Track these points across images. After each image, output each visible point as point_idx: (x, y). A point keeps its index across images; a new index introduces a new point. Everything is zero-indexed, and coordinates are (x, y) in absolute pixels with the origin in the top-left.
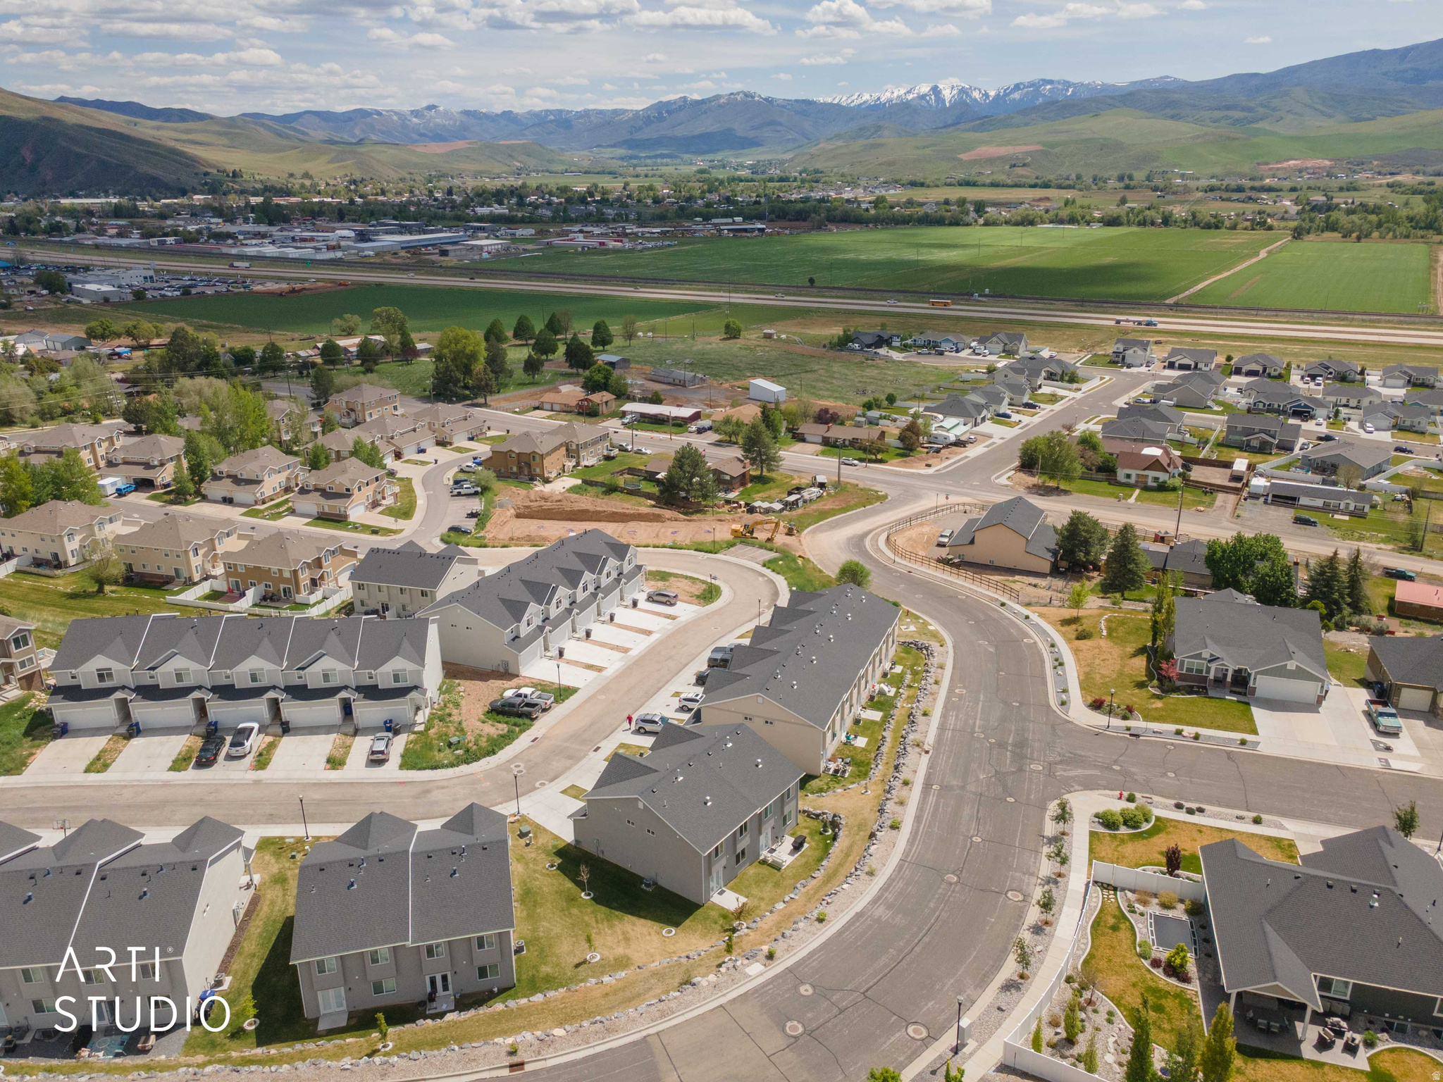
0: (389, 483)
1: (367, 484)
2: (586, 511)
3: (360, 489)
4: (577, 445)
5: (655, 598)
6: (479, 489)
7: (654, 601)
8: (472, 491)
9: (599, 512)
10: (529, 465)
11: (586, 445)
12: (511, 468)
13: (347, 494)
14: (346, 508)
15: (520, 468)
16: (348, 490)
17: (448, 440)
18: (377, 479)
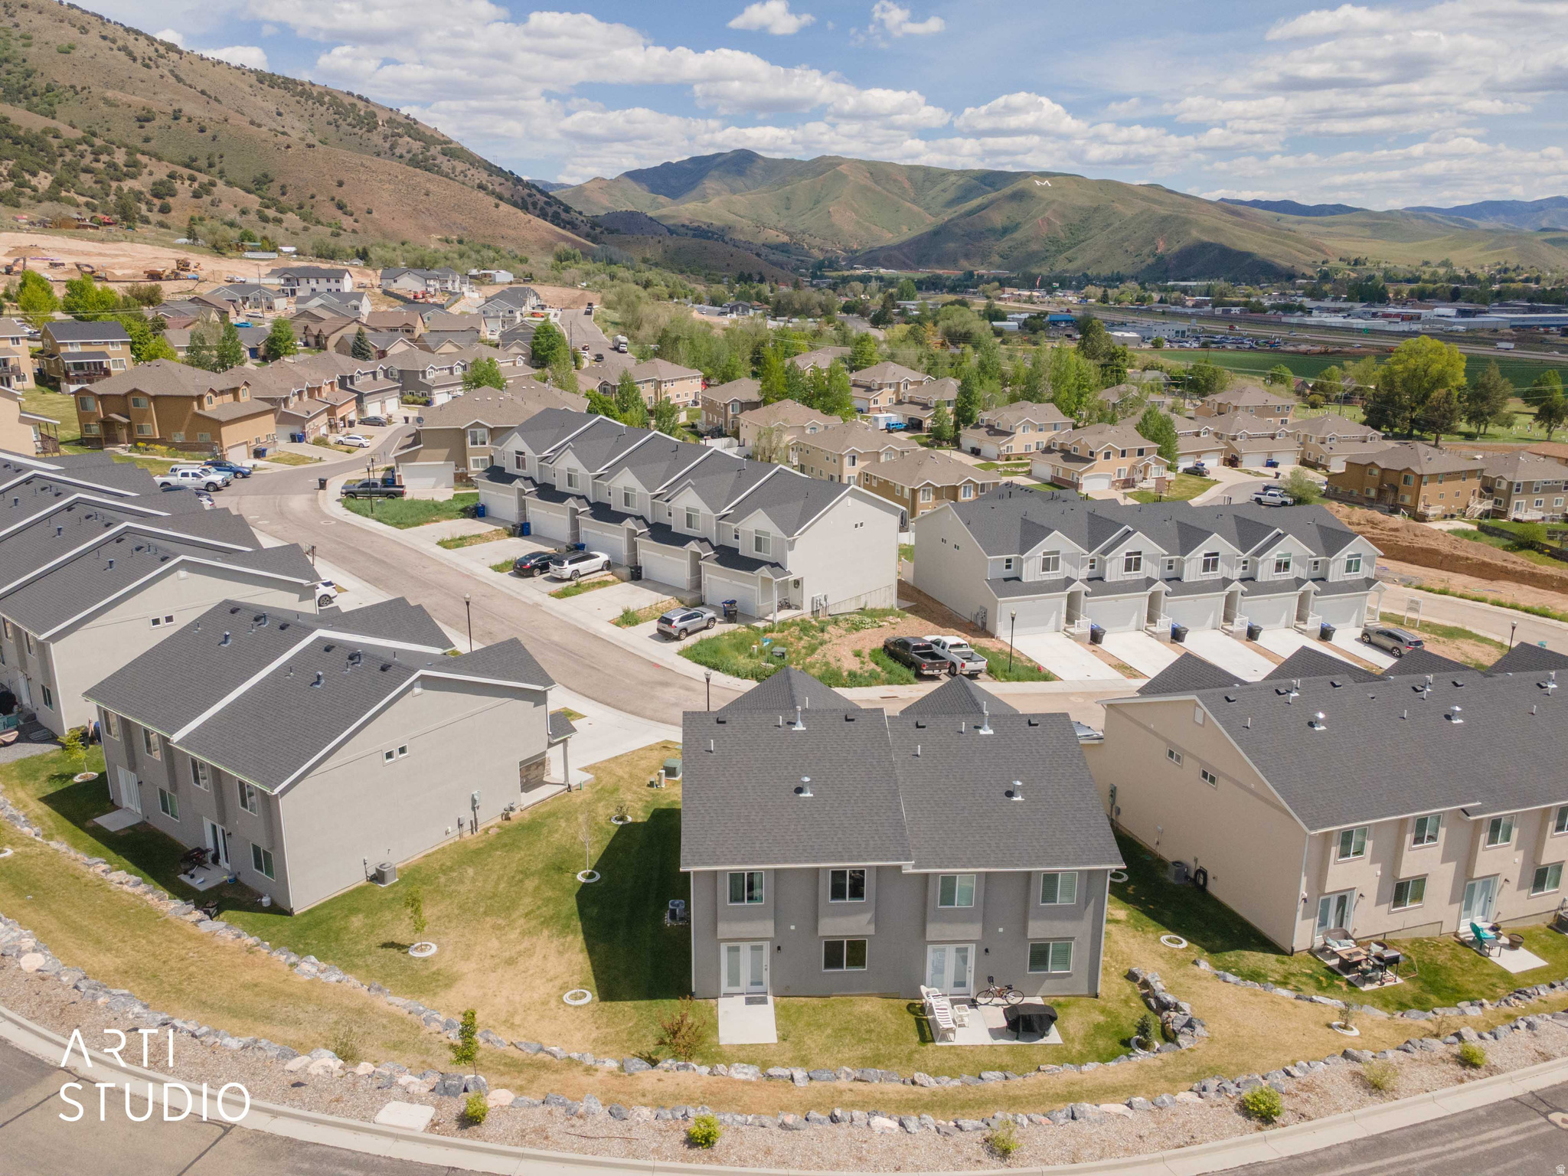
0: (1157, 462)
1: (1123, 454)
2: (1435, 552)
3: (1107, 456)
4: (1511, 484)
5: (1374, 639)
6: (1289, 500)
7: (1370, 643)
8: (1278, 500)
9: (1458, 558)
10: (1395, 489)
11: (1528, 488)
12: (1368, 491)
13: (1088, 459)
14: (1081, 474)
15: (1381, 492)
16: (1092, 454)
17: (1322, 462)
18: (1141, 452)
